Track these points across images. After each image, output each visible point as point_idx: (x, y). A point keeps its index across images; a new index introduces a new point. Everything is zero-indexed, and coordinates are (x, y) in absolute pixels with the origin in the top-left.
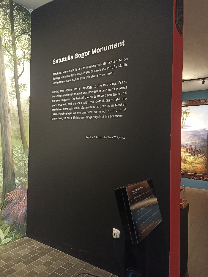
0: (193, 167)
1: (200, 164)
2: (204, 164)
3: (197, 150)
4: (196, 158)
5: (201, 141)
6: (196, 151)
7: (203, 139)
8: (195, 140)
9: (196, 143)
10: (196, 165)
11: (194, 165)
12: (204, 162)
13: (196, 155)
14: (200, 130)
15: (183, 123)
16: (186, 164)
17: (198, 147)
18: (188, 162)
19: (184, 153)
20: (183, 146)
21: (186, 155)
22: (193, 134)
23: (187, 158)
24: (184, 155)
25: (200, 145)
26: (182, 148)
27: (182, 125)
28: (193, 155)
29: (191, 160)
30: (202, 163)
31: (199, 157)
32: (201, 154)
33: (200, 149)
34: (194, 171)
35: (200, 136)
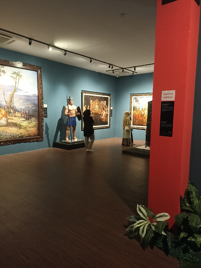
1: (33, 127)
2: (36, 127)
3: (30, 114)
4: (30, 122)
7: (34, 104)
8: (28, 105)
9: (29, 107)
10: (30, 129)
11: (28, 129)
13: (30, 119)
14: (32, 95)
15: (16, 86)
16: (21, 129)
17: (31, 112)
18: (23, 127)
19: (19, 118)
20: (18, 111)
21: (21, 120)
22: (26, 98)
23: (22, 123)
24: (19, 120)
25: (32, 110)
26: (17, 113)
27: (16, 88)
28: (27, 119)
29: (26, 124)
30: (34, 126)
31: (32, 121)
32: (33, 118)
33: (32, 114)
34: (28, 135)
35: (32, 101)
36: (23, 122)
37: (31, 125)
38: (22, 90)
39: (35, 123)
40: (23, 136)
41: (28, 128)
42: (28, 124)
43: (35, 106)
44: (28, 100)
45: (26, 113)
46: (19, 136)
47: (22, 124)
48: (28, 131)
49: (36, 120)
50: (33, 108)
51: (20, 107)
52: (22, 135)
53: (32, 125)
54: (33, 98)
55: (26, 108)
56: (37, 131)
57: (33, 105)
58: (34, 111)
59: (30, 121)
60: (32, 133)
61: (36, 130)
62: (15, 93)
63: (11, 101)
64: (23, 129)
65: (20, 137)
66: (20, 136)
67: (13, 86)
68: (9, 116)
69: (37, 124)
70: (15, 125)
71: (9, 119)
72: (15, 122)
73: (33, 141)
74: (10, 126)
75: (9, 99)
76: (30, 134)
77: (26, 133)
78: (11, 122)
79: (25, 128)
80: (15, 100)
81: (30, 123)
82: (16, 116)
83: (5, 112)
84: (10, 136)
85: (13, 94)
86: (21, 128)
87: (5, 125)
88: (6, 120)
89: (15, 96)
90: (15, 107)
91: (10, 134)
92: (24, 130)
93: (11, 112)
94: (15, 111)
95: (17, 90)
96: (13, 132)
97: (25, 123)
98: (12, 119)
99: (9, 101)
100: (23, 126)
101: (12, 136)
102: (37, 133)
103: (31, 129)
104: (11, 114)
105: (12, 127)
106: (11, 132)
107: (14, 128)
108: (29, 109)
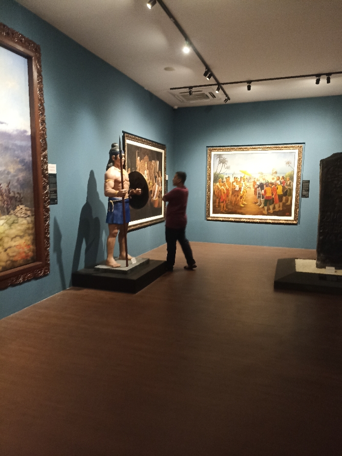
0: (6, 250)
1: (21, 237)
2: (29, 235)
3: (12, 194)
5: (20, 166)
6: (11, 198)
7: (22, 161)
8: (6, 165)
9: (9, 173)
10: (13, 244)
11: (8, 243)
12: (28, 229)
13: (12, 212)
14: (15, 133)
17: (15, 187)
25: (18, 180)
28: (5, 211)
30: (25, 231)
31: (17, 216)
32: (21, 206)
33: (18, 193)
34: (9, 262)
35: (16, 152)
37: (15, 231)
39: (25, 221)
41: (6, 240)
42: (6, 227)
43: (26, 169)
44: (6, 149)
45: (1, 192)
48: (8, 251)
49: (29, 213)
50: (21, 176)
53: (19, 228)
54: (18, 143)
56: (32, 247)
58: (23, 185)
59: (13, 218)
60: (19, 253)
61: (29, 243)
69: (31, 226)
73: (24, 279)
76: (15, 259)
77: (4, 256)
81: (13, 223)
102: (33, 252)
103: (17, 243)
108: (9, 177)
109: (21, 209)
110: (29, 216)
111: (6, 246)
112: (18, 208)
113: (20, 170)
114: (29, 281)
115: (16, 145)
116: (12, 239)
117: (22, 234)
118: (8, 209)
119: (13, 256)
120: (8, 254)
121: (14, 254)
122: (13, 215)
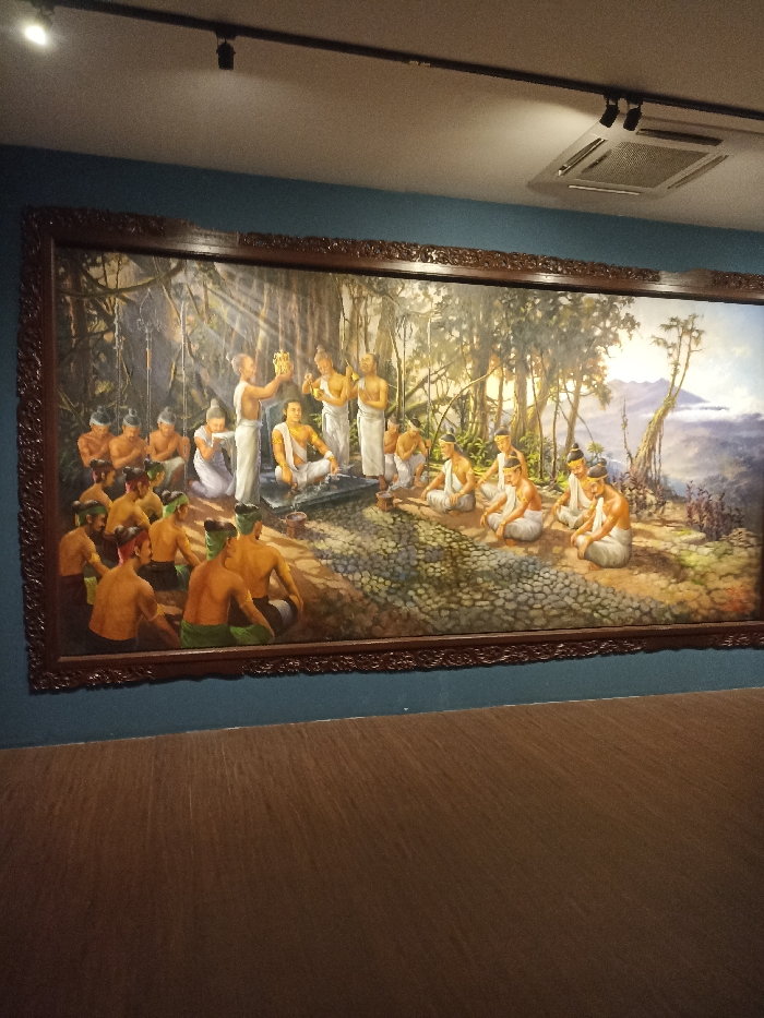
0: (709, 592)
1: (736, 576)
2: (750, 575)
3: (726, 511)
4: (723, 548)
6: (725, 517)
7: (748, 461)
8: (722, 467)
9: (724, 480)
10: (721, 584)
11: (714, 583)
12: (749, 565)
13: (724, 537)
14: (740, 420)
15: (677, 384)
16: (683, 580)
17: (734, 500)
18: (692, 573)
19: (678, 529)
20: (675, 498)
21: (684, 538)
22: (714, 436)
23: (691, 553)
24: (677, 540)
26: (670, 504)
27: (673, 394)
28: (713, 535)
29: (705, 561)
30: (744, 570)
31: (732, 544)
32: (740, 530)
33: (737, 509)
34: (713, 611)
35: (740, 449)
36: (693, 547)
37: (726, 565)
38: (699, 400)
39: (744, 553)
40: (689, 614)
41: (711, 577)
42: (713, 558)
43: (752, 473)
44: (724, 444)
45: (708, 507)
46: (672, 614)
47: (691, 559)
48: (714, 594)
49: (752, 540)
50: (744, 483)
51: (687, 479)
52: (686, 611)
53: (735, 562)
54: (744, 434)
55: (712, 480)
56: (753, 595)
57: (743, 469)
58: (746, 497)
59: (724, 546)
60: (731, 601)
62: (670, 415)
63: (651, 450)
64: (694, 581)
65: (678, 619)
66: (676, 617)
67: (662, 382)
68: (639, 520)
69: (755, 561)
70: (659, 561)
71: (634, 533)
72: (660, 546)
73: (734, 642)
74: (639, 564)
75: (641, 445)
76: (722, 608)
77: (706, 601)
78: (643, 545)
79: (703, 576)
80: (667, 445)
81: (725, 553)
82: (665, 522)
83: (623, 505)
84: (638, 613)
85: (660, 421)
86: (682, 576)
87: (619, 560)
88: (624, 539)
89: (666, 429)
90: (665, 477)
91: (635, 605)
92: (697, 586)
93: (648, 501)
94: (666, 495)
95: (677, 399)
96: (648, 593)
97: (701, 557)
98: (650, 535)
99: (642, 453)
100: (692, 567)
101: (646, 614)
102: (755, 603)
103: (728, 585)
104: (646, 512)
105: (647, 571)
106: (643, 594)
107: (653, 576)
108: (725, 486)
109: (740, 534)
110: (752, 546)
111: (711, 586)
112: (735, 532)
113: (743, 475)
114: (742, 647)
115: (739, 438)
116: (721, 577)
117: (738, 572)
118: (717, 533)
119: (721, 604)
120: (712, 599)
121: (723, 601)
122: (725, 542)
